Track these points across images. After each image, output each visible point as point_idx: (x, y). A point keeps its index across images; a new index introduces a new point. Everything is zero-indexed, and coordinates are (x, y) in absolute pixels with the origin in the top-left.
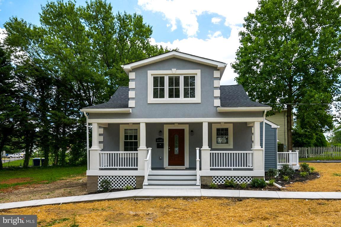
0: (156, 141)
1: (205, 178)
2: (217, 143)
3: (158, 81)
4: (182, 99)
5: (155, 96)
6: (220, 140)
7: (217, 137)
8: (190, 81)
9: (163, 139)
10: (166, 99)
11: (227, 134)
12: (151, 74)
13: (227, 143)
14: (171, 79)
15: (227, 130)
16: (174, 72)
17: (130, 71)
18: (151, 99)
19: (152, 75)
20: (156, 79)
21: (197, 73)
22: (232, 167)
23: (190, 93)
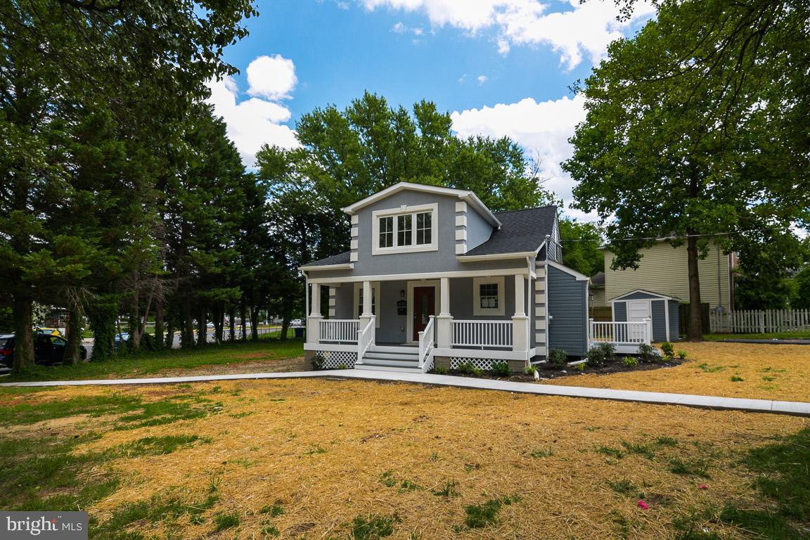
0: (398, 306)
1: (440, 360)
2: (482, 307)
3: (386, 223)
4: (415, 247)
5: (382, 244)
6: (485, 302)
7: (481, 299)
8: (425, 219)
9: (406, 302)
10: (396, 248)
11: (495, 293)
12: (376, 215)
13: (496, 306)
14: (401, 219)
15: (495, 286)
16: (404, 209)
17: (353, 215)
18: (377, 249)
19: (378, 216)
20: (382, 221)
21: (433, 208)
22: (483, 345)
23: (425, 237)
